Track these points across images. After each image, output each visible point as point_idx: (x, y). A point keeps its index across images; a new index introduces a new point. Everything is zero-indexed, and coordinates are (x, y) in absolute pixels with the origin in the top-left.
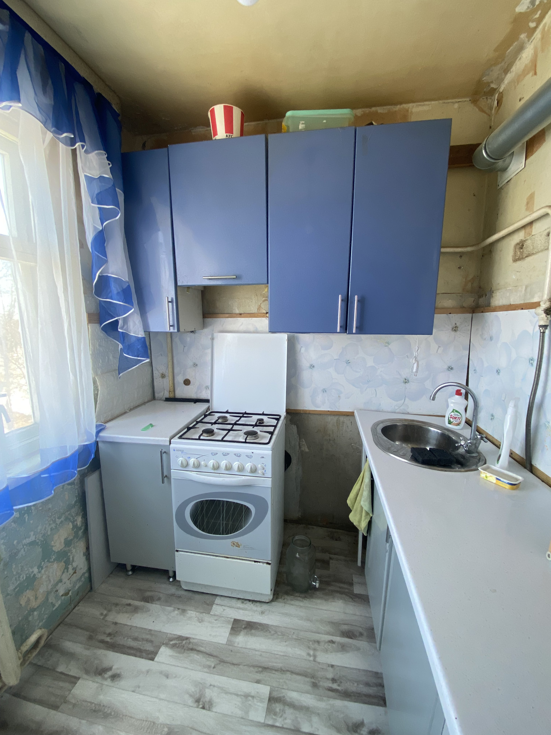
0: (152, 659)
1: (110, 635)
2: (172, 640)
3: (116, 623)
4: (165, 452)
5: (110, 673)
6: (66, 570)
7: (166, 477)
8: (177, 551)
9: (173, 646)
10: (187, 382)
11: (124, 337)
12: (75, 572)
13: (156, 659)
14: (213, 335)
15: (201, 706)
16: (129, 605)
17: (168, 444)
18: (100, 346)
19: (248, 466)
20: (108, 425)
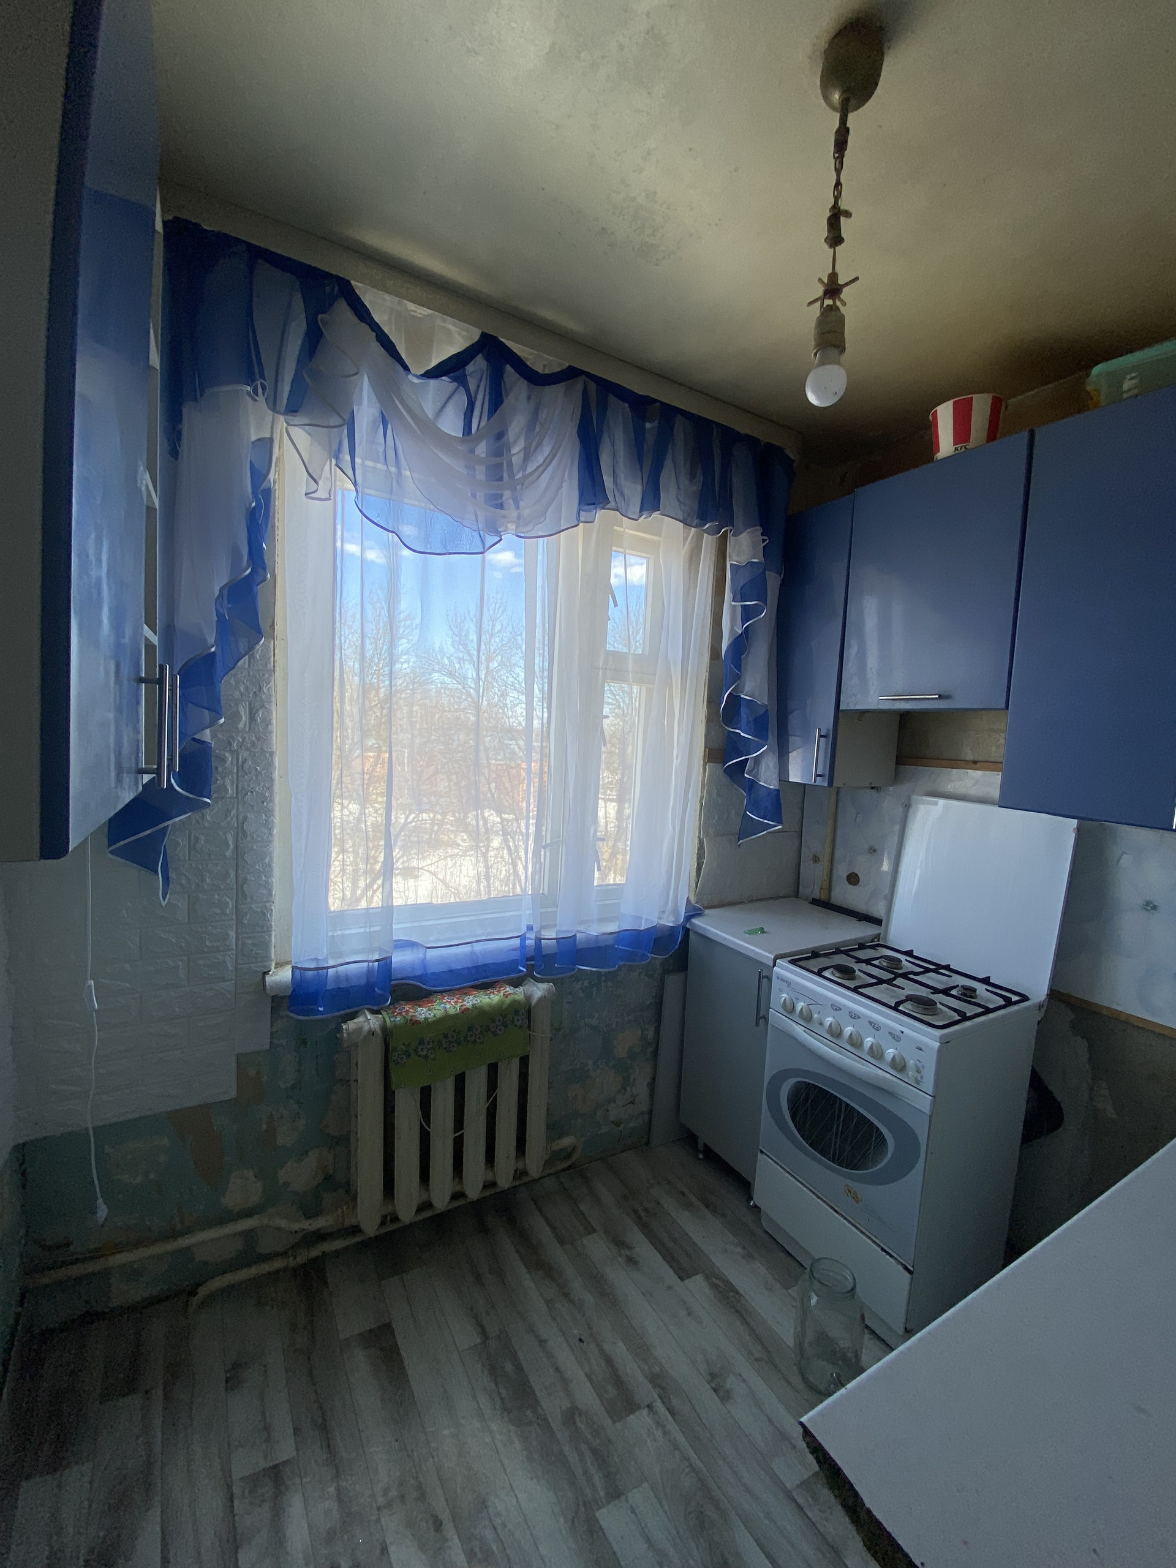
0: (682, 1279)
1: (646, 1210)
2: (717, 1278)
3: (658, 1203)
4: (767, 977)
5: (628, 1253)
6: (623, 1091)
7: (762, 1018)
8: (762, 1152)
9: (714, 1286)
10: (853, 879)
11: (752, 786)
12: (632, 1102)
13: (686, 1282)
14: (909, 798)
15: (714, 1386)
16: (683, 1194)
17: (772, 965)
18: (718, 795)
19: (890, 1052)
20: (707, 912)
